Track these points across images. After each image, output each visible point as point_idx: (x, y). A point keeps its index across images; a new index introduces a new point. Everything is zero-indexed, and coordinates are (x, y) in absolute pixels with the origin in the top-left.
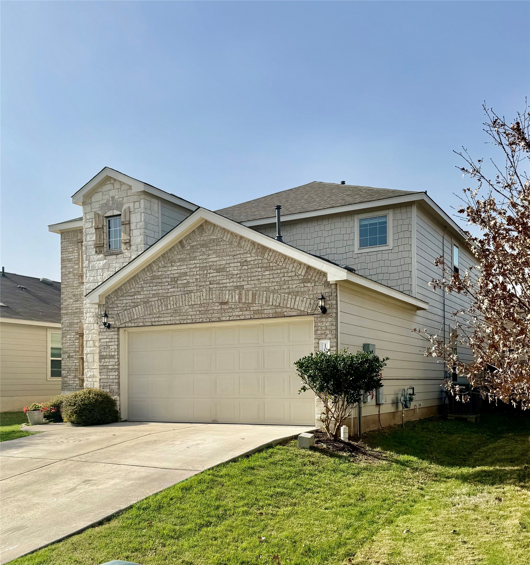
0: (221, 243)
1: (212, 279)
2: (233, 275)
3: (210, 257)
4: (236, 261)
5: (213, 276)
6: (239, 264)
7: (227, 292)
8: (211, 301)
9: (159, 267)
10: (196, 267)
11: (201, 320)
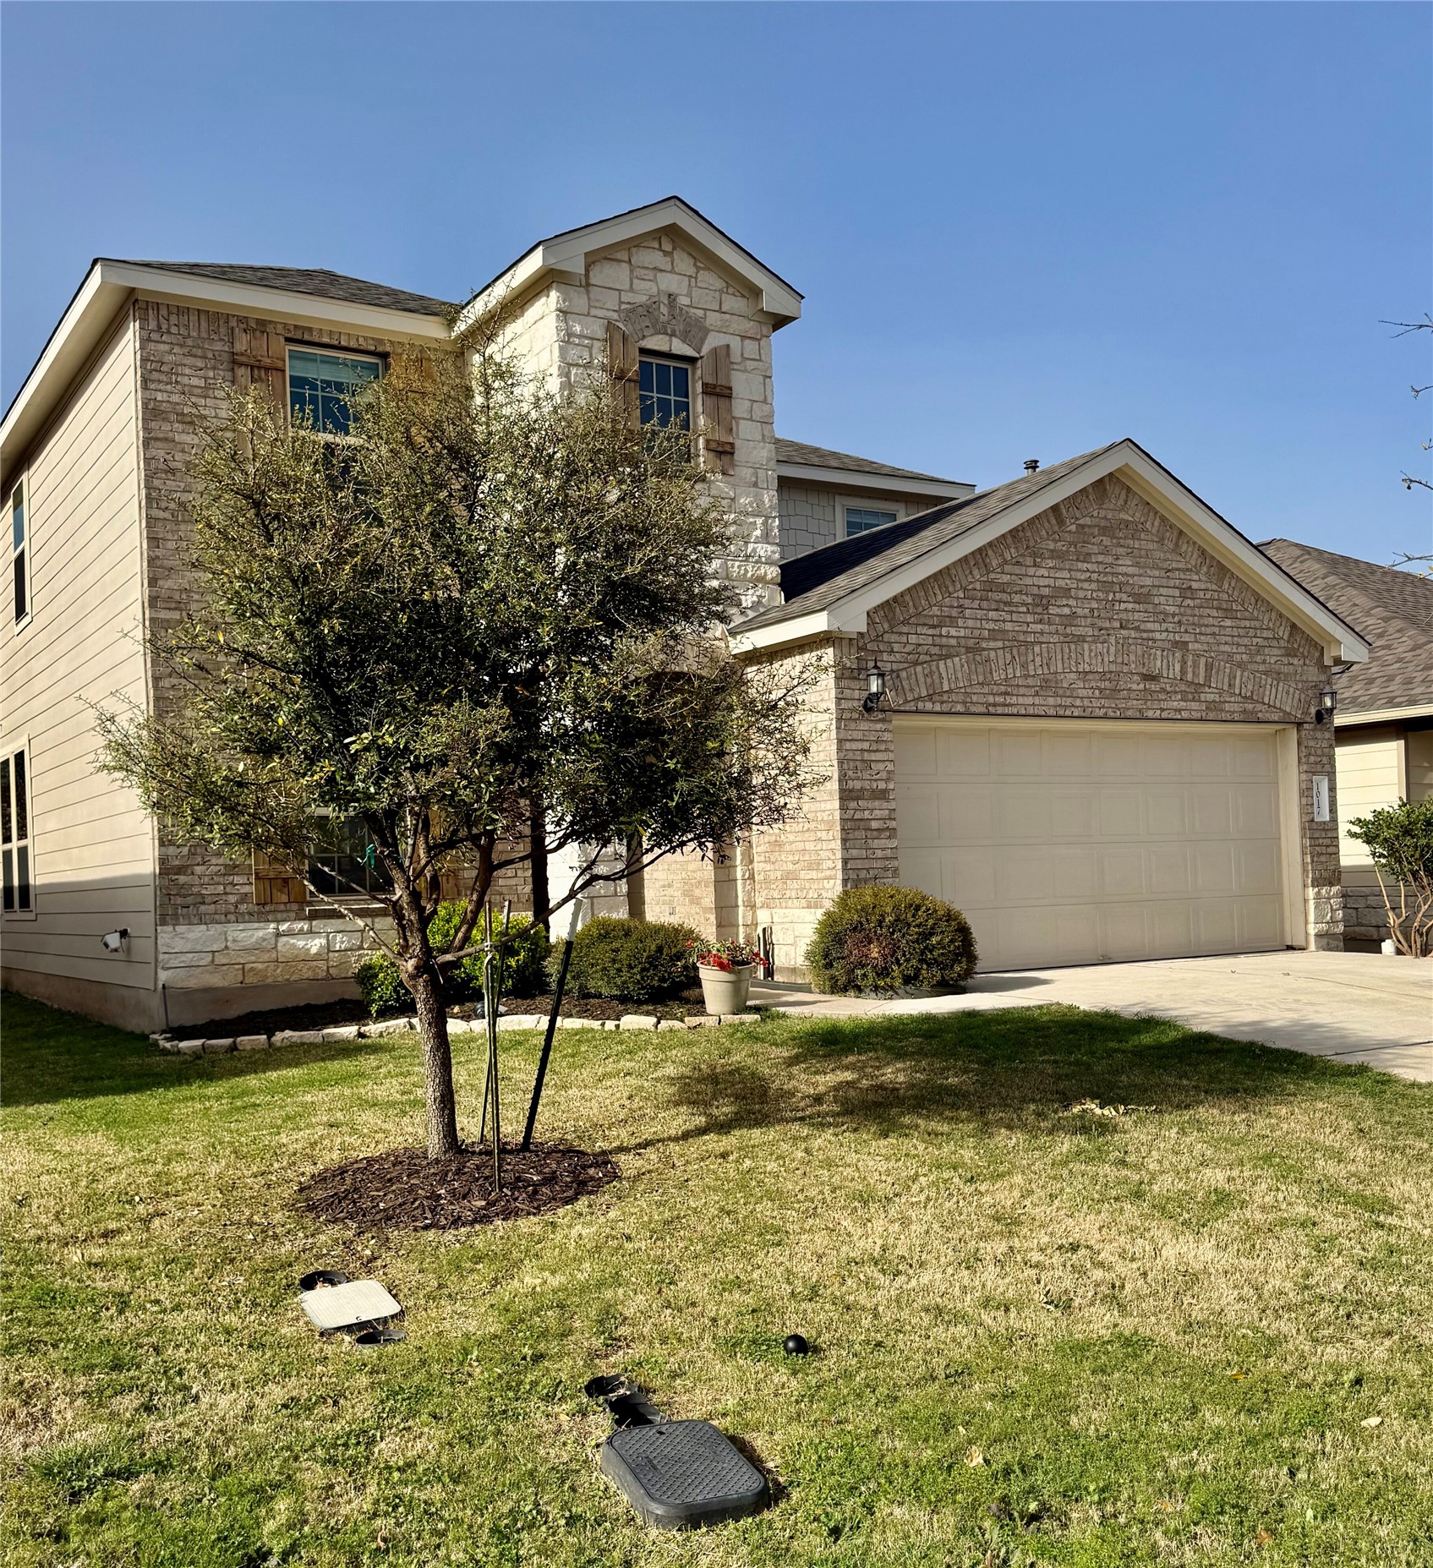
0: (1143, 536)
1: (1124, 616)
2: (1166, 614)
3: (1120, 562)
4: (1171, 583)
5: (1126, 610)
6: (1177, 592)
7: (1159, 653)
8: (1125, 669)
9: (1006, 562)
10: (1089, 580)
11: (1102, 712)
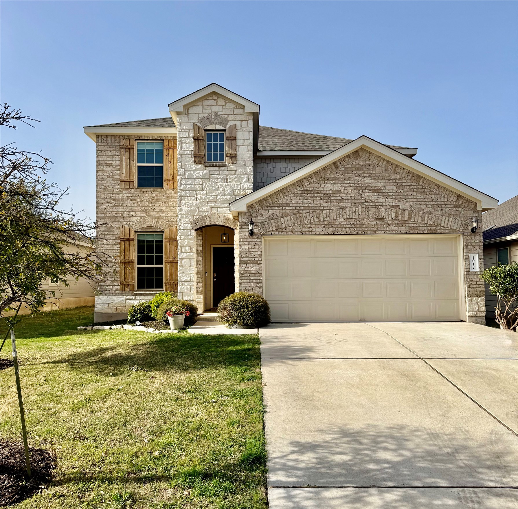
0: (377, 168)
1: (367, 198)
2: (389, 196)
3: (366, 179)
4: (392, 184)
5: (368, 196)
6: (395, 188)
7: (384, 210)
8: (367, 217)
9: (311, 183)
10: (350, 186)
11: (355, 232)
